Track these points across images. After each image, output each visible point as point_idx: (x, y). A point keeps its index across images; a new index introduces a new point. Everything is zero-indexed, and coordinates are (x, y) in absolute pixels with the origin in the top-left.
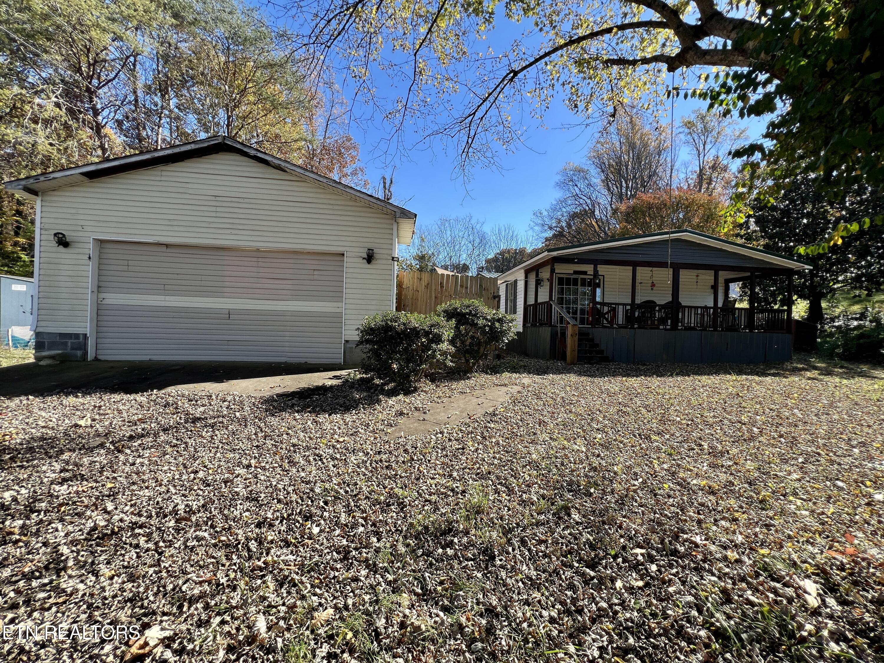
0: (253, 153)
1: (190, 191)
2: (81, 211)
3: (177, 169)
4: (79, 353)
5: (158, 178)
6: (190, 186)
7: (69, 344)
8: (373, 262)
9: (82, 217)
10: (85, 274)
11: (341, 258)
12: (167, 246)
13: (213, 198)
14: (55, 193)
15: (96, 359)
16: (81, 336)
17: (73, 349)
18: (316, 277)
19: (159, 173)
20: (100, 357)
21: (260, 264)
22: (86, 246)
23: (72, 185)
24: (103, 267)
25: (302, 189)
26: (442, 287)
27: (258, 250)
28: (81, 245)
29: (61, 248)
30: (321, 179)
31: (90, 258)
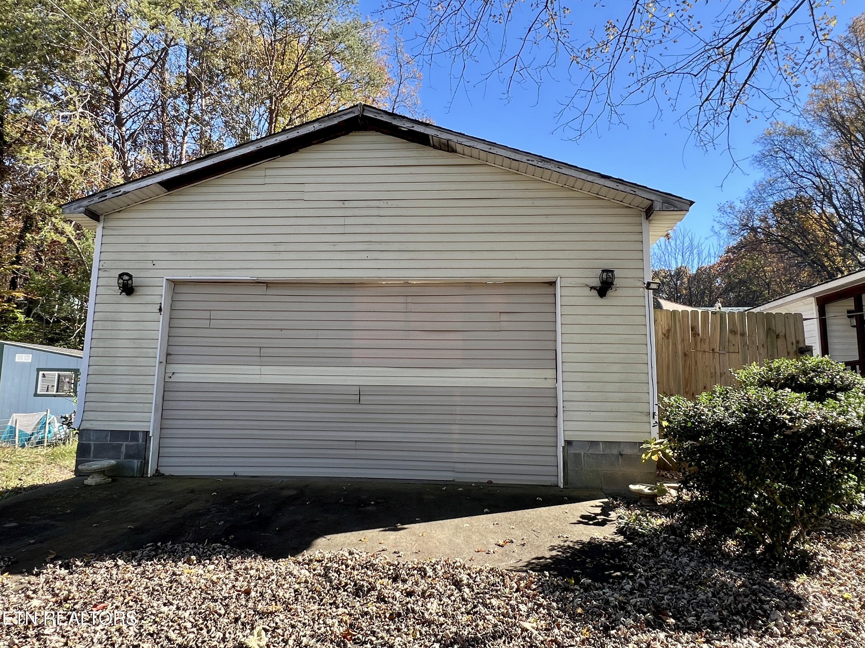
0: (405, 126)
1: (306, 197)
2: (153, 239)
3: (287, 164)
4: (136, 463)
5: (261, 181)
6: (307, 188)
7: (123, 449)
8: (610, 293)
9: (152, 248)
10: (152, 335)
11: (550, 290)
12: (267, 284)
13: (340, 204)
14: (121, 215)
15: (158, 474)
16: (141, 436)
17: (128, 456)
18: (505, 326)
19: (262, 173)
20: (163, 470)
21: (411, 307)
22: (157, 291)
23: (144, 202)
24: (176, 323)
25: (480, 178)
26: (695, 334)
27: (407, 284)
28: (149, 291)
29: (124, 298)
30: (518, 157)
31: (160, 310)
